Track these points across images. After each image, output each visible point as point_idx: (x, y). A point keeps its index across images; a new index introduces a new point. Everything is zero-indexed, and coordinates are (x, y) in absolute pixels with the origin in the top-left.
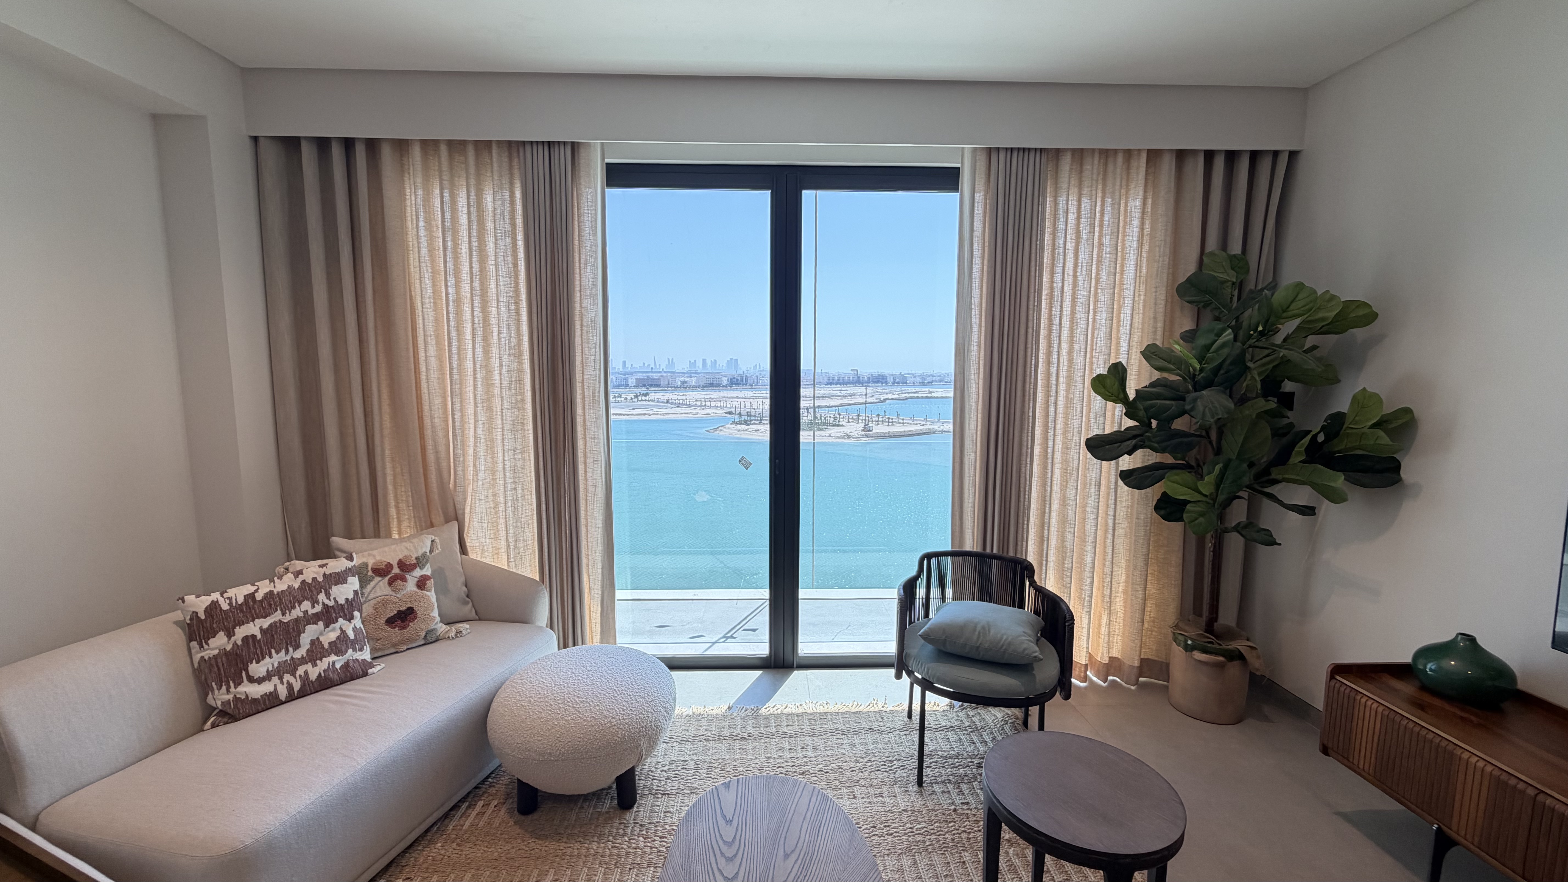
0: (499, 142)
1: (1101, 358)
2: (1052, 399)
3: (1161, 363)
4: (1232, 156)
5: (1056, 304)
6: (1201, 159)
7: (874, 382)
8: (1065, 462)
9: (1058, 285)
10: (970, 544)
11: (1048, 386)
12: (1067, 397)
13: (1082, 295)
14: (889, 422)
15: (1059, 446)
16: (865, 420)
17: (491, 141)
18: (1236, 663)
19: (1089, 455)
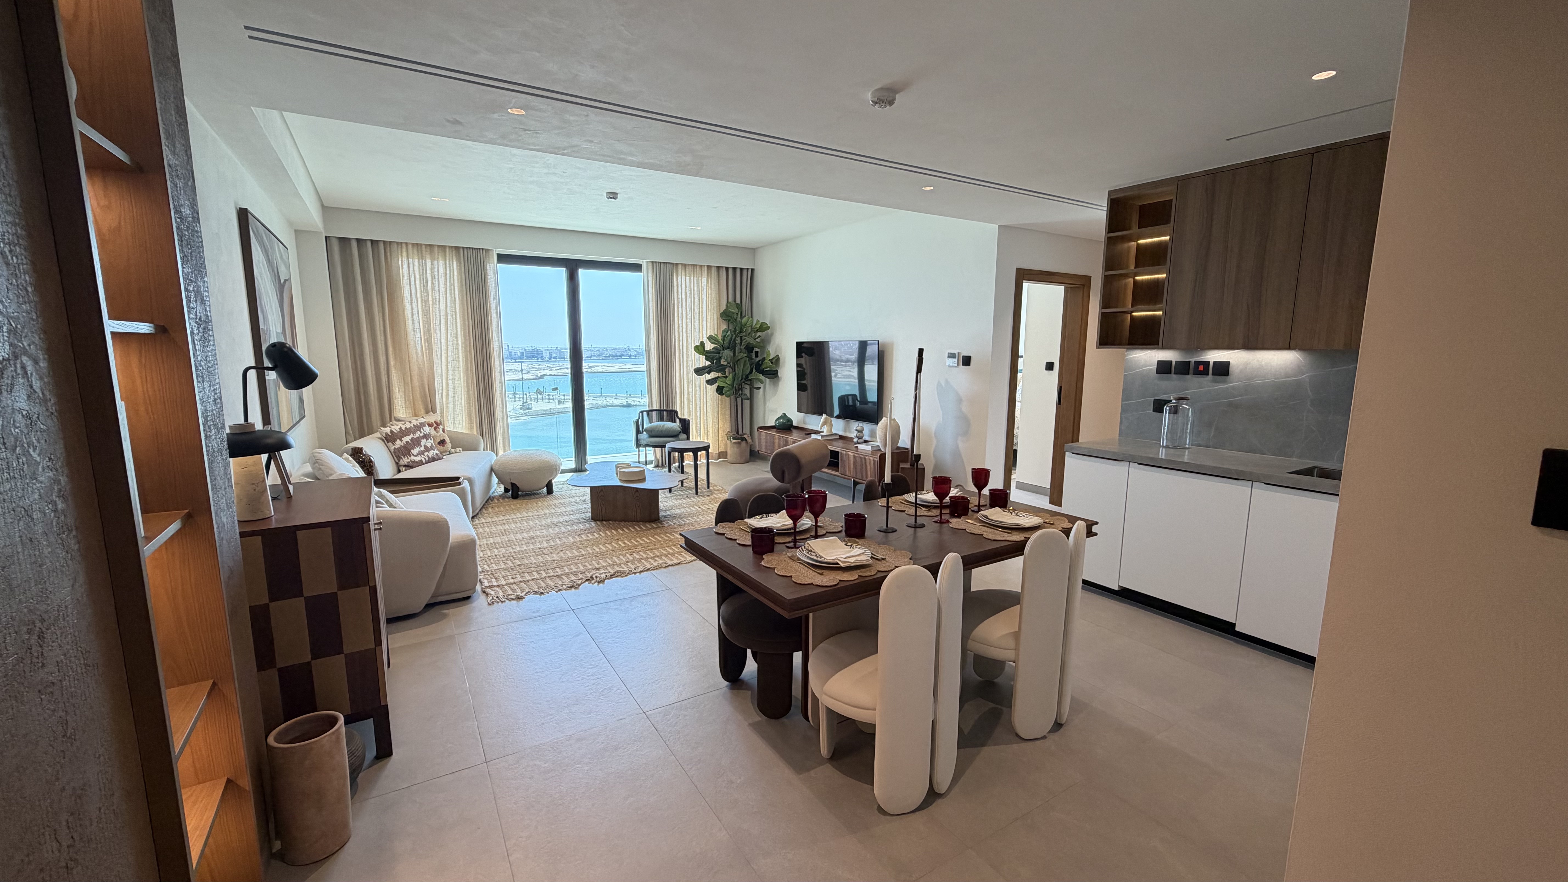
0: (449, 247)
1: (698, 339)
2: (681, 355)
3: (713, 341)
4: (734, 269)
5: (680, 319)
6: (724, 269)
7: (528, 357)
8: (688, 378)
9: (680, 312)
10: (656, 407)
11: (680, 350)
12: (687, 354)
13: (689, 316)
14: (549, 399)
15: (685, 372)
16: (523, 398)
17: (445, 246)
18: (744, 442)
19: (696, 375)
